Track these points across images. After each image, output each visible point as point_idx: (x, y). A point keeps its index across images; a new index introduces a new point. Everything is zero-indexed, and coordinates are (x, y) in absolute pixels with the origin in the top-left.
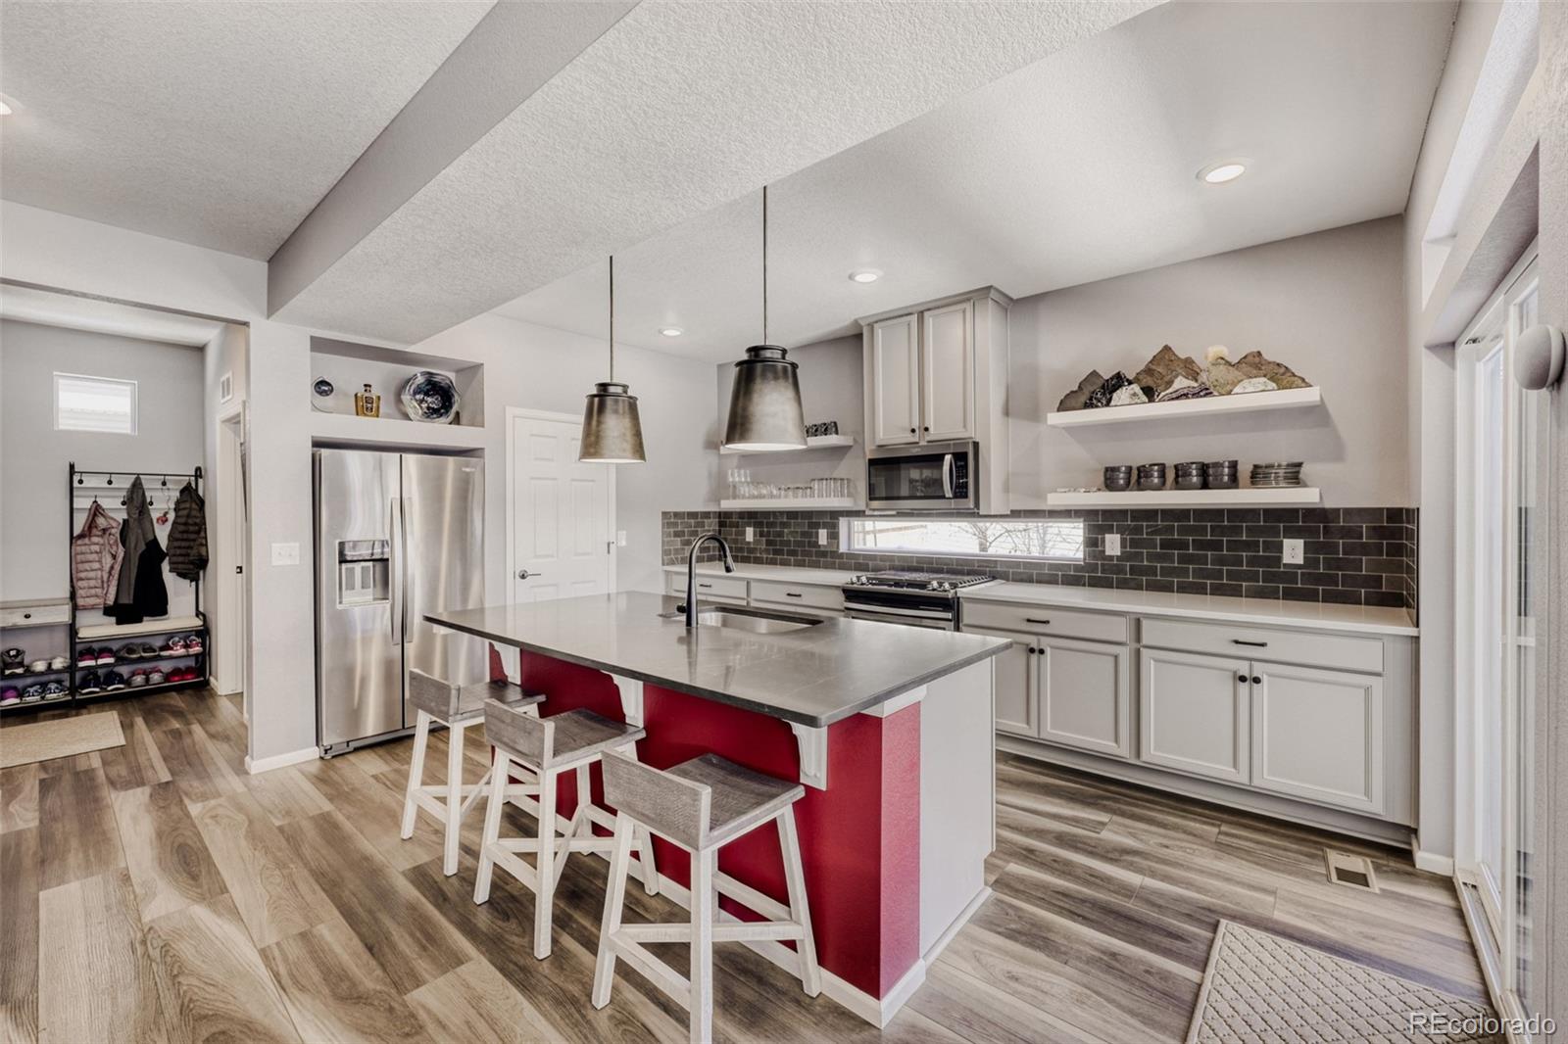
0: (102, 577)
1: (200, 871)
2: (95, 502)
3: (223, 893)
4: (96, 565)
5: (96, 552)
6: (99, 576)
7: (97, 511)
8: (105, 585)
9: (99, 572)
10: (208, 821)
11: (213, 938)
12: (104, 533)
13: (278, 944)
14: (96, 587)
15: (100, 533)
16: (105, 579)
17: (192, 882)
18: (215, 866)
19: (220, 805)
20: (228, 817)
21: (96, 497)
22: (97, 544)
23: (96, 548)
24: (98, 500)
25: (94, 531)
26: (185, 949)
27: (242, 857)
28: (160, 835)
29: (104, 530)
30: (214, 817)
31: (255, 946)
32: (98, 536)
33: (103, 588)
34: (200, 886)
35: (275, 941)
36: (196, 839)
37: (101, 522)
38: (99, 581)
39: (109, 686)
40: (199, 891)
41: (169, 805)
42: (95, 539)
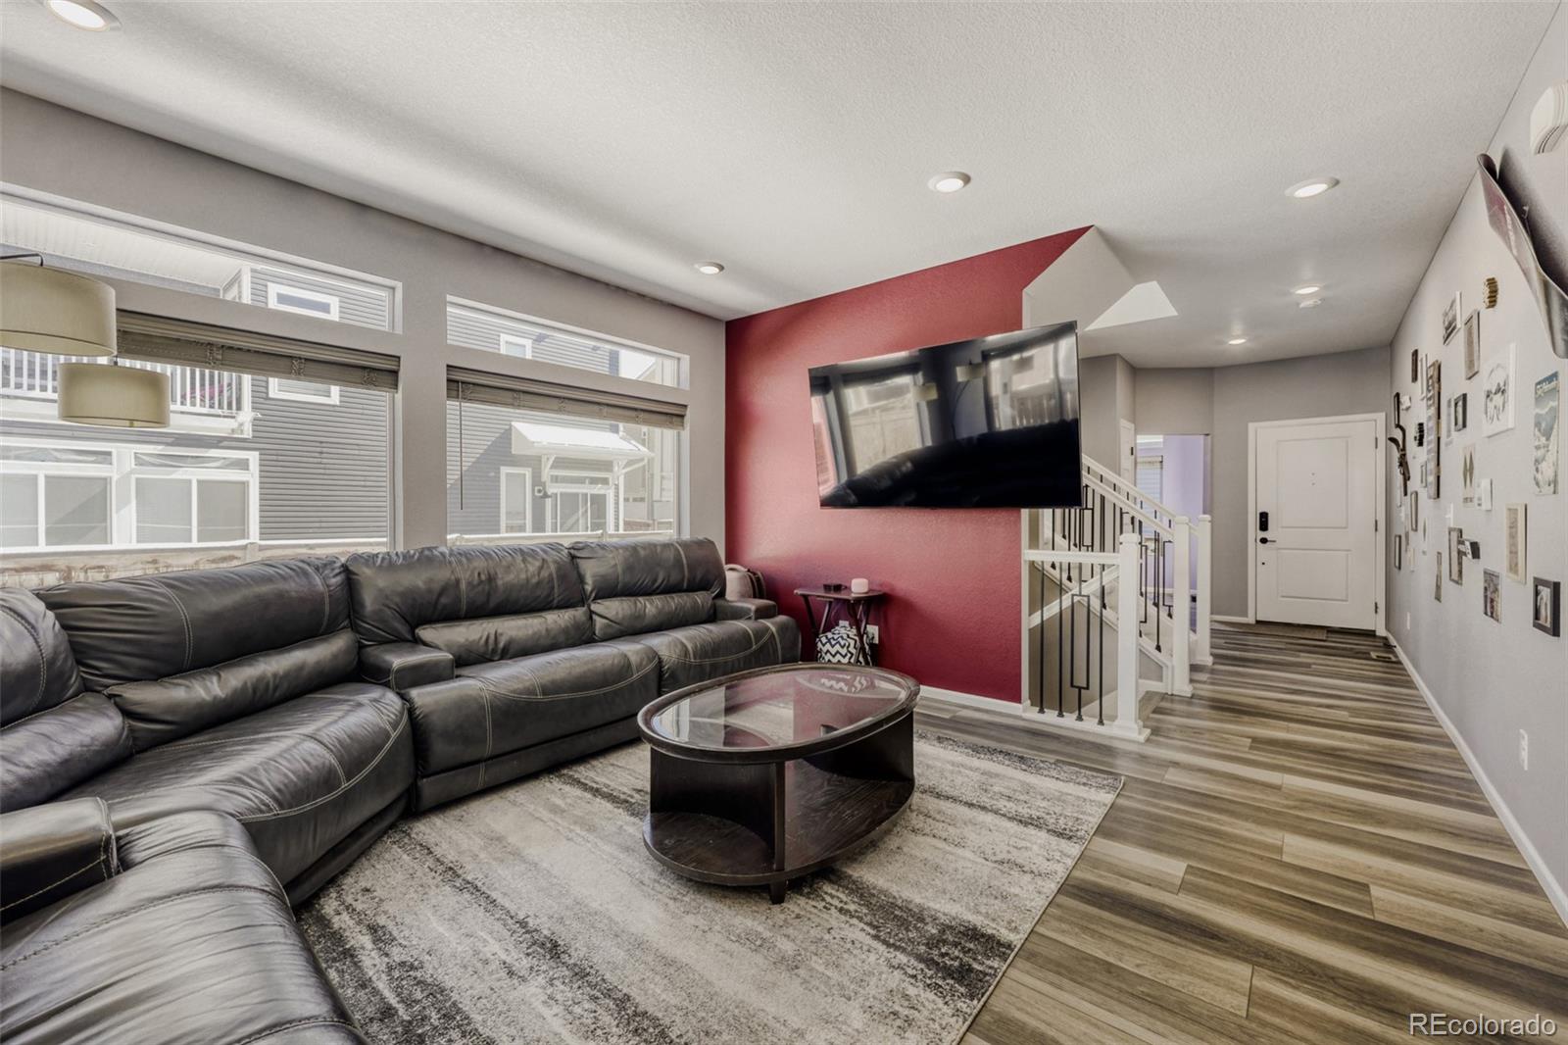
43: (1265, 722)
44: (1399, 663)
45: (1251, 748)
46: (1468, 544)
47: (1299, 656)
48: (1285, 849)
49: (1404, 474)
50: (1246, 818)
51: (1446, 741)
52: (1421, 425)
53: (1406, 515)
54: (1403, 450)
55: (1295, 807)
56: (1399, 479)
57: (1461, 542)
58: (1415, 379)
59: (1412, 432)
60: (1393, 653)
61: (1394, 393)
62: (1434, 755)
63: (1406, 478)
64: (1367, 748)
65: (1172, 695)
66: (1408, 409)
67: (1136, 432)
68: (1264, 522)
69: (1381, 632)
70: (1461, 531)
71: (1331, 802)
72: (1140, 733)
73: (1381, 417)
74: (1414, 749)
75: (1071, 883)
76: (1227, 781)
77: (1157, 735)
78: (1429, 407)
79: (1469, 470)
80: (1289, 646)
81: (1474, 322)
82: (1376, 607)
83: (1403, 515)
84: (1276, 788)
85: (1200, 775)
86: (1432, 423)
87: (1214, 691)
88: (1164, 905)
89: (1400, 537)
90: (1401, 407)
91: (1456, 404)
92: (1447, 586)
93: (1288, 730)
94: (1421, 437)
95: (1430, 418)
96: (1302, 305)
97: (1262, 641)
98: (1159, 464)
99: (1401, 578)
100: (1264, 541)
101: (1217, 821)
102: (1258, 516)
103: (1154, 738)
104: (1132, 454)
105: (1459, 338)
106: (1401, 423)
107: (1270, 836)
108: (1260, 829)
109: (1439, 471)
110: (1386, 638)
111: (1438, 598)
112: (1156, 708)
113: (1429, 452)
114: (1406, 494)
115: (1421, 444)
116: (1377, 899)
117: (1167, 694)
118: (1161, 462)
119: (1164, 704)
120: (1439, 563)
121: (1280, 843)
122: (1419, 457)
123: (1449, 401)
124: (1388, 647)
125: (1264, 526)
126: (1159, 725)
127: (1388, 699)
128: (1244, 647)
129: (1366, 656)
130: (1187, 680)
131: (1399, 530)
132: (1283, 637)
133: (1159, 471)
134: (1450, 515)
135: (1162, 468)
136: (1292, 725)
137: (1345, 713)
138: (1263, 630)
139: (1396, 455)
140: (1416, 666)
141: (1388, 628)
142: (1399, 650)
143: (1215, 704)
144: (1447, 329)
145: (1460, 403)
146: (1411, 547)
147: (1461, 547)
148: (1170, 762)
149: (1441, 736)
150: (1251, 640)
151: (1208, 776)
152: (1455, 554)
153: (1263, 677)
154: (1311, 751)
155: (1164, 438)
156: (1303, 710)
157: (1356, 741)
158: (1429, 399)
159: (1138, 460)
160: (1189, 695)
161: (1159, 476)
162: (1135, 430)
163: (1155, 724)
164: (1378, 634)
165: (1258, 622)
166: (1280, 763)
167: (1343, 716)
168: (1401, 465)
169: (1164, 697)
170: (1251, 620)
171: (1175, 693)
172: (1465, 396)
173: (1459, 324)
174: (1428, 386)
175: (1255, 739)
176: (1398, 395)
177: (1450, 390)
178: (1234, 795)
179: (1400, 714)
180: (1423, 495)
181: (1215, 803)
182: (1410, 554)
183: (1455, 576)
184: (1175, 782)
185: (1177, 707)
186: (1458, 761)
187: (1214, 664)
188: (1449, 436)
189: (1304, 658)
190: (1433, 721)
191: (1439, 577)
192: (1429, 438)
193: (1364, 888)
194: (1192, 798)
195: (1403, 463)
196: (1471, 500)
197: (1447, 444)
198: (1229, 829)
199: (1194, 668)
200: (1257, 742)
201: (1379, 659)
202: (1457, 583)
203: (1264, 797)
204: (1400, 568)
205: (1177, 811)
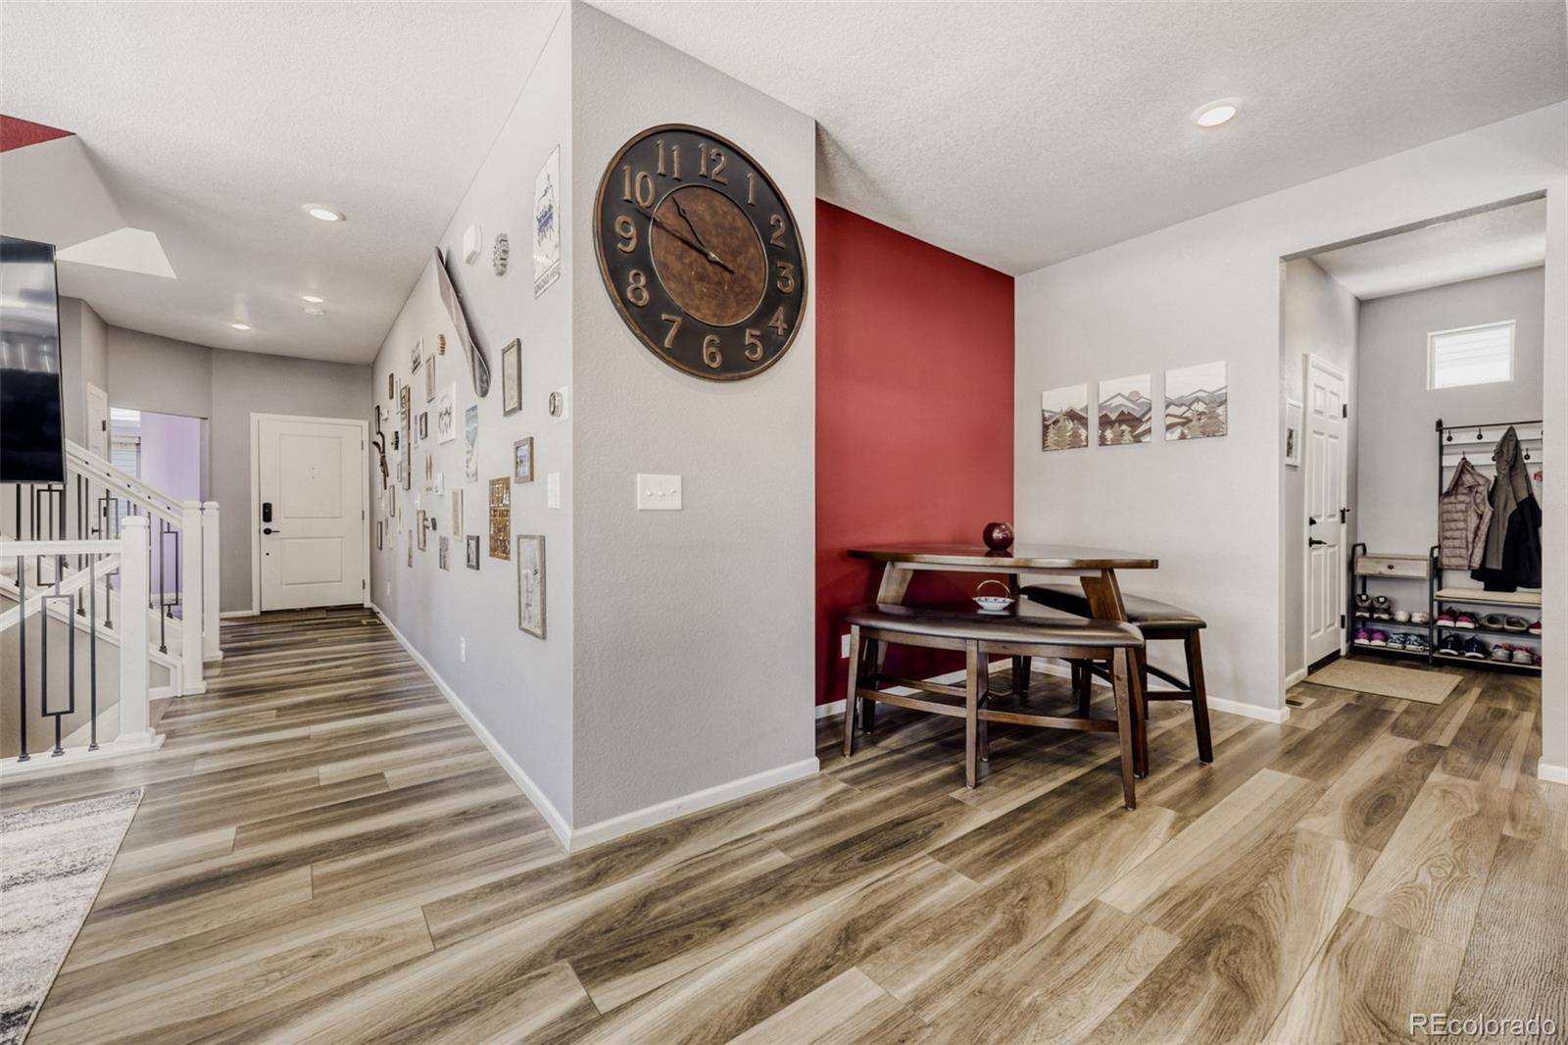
0: (1467, 536)
1: (1379, 822)
2: (1464, 458)
3: (1376, 849)
4: (1461, 525)
5: (1462, 511)
6: (1464, 536)
7: (1465, 467)
8: (1470, 546)
9: (1464, 532)
10: (1436, 792)
11: (1326, 871)
12: (1471, 491)
13: (1369, 918)
14: (1461, 548)
15: (1466, 491)
16: (1470, 540)
17: (1362, 825)
18: (1396, 827)
19: (1466, 787)
20: (1461, 799)
21: (1464, 453)
22: (1463, 502)
23: (1462, 507)
24: (1467, 456)
25: (1461, 490)
26: (1298, 863)
27: (1430, 835)
28: (1382, 779)
29: (1471, 488)
30: (1445, 792)
31: (1349, 903)
32: (1463, 494)
33: (1468, 550)
34: (1363, 832)
35: (1371, 914)
36: (1406, 799)
37: (1468, 479)
38: (1464, 541)
39: (1468, 651)
40: (1359, 834)
41: (1419, 763)
42: (1461, 498)
43: (285, 694)
44: (383, 624)
45: (278, 716)
46: (430, 520)
47: (306, 635)
48: (321, 777)
49: (384, 472)
50: (284, 770)
51: (416, 668)
52: (397, 433)
53: (386, 505)
54: (383, 452)
55: (323, 746)
56: (380, 474)
57: (425, 519)
58: (391, 397)
59: (390, 439)
60: (378, 618)
61: (376, 406)
62: (412, 679)
63: (386, 474)
64: (369, 687)
65: (183, 696)
66: (386, 419)
67: (111, 403)
68: (267, 513)
69: (368, 604)
70: (425, 512)
71: (351, 732)
72: (152, 741)
73: (365, 424)
74: (399, 679)
75: (98, 909)
76: (260, 749)
77: (173, 738)
78: (403, 419)
79: (429, 468)
80: (296, 628)
81: (431, 360)
82: (364, 584)
83: (383, 505)
84: (305, 739)
85: (233, 754)
86: (405, 432)
87: (227, 682)
88: (220, 868)
89: (381, 523)
90: (381, 418)
91: (421, 420)
92: (416, 553)
93: (307, 693)
94: (397, 442)
95: (403, 428)
96: (307, 311)
97: (266, 629)
98: (134, 448)
99: (383, 556)
100: (268, 532)
101: (258, 783)
102: (262, 507)
103: (169, 741)
104: (104, 429)
105: (422, 370)
106: (381, 430)
107: (308, 773)
108: (299, 772)
109: (410, 469)
110: (371, 609)
111: (410, 565)
112: (167, 715)
113: (403, 454)
114: (385, 488)
115: (397, 448)
116: (389, 778)
117: (176, 697)
118: (138, 445)
119: (173, 708)
120: (410, 537)
121: (316, 775)
122: (394, 457)
123: (416, 417)
124: (373, 614)
125: (267, 517)
126: (172, 728)
127: (375, 651)
128: (249, 637)
129: (359, 624)
130: (200, 676)
131: (380, 517)
132: (290, 621)
133: (134, 455)
134: (418, 502)
135: (139, 452)
136: (309, 689)
137: (350, 668)
138: (269, 619)
139: (378, 456)
140: (394, 621)
141: (372, 600)
142: (382, 615)
143: (228, 693)
144: (414, 363)
145: (424, 419)
146: (390, 528)
147: (426, 523)
148: (197, 755)
149: (415, 666)
150: (256, 630)
151: (240, 752)
152: (421, 527)
153: (277, 658)
154: (331, 702)
155: (142, 417)
156: (318, 675)
157: (360, 685)
158: (402, 413)
159: (113, 439)
160: (204, 691)
161: (135, 463)
162: (108, 399)
163: (168, 729)
164: (365, 606)
165: (263, 613)
166: (306, 719)
167: (349, 670)
168: (382, 465)
169: (173, 700)
170: (255, 611)
171: (185, 693)
172: (426, 413)
173: (423, 361)
174: (402, 403)
175: (279, 709)
176: (378, 407)
177: (417, 410)
178: (270, 757)
179: (383, 659)
180: (399, 487)
181: (253, 770)
182: (389, 536)
183: (421, 546)
184: (207, 769)
185: (189, 706)
186: (426, 678)
187: (224, 658)
188: (416, 442)
189: (310, 635)
190: (408, 658)
191: (410, 549)
192: (403, 443)
193: (381, 775)
194: (228, 775)
195: (383, 463)
196: (431, 489)
197: (416, 448)
198: (271, 784)
199: (207, 666)
200: (281, 710)
201: (369, 624)
202: (422, 549)
203: (297, 749)
204: (381, 548)
205: (214, 792)
